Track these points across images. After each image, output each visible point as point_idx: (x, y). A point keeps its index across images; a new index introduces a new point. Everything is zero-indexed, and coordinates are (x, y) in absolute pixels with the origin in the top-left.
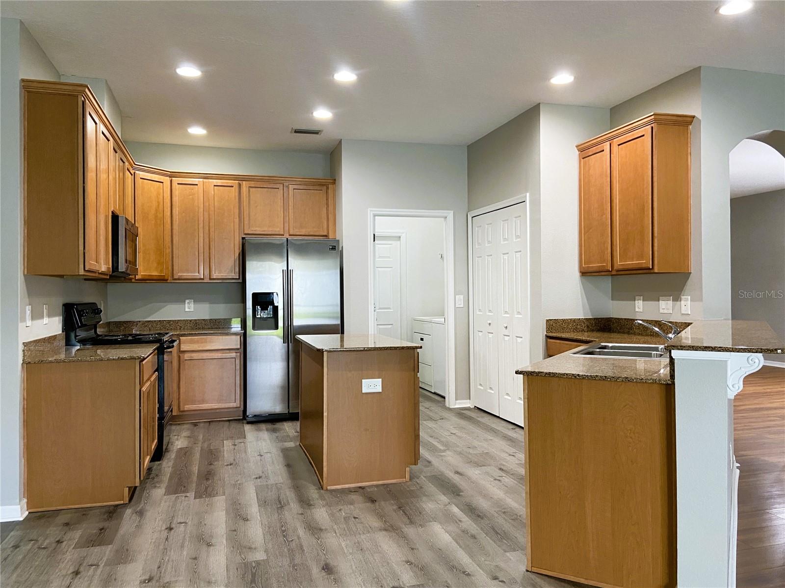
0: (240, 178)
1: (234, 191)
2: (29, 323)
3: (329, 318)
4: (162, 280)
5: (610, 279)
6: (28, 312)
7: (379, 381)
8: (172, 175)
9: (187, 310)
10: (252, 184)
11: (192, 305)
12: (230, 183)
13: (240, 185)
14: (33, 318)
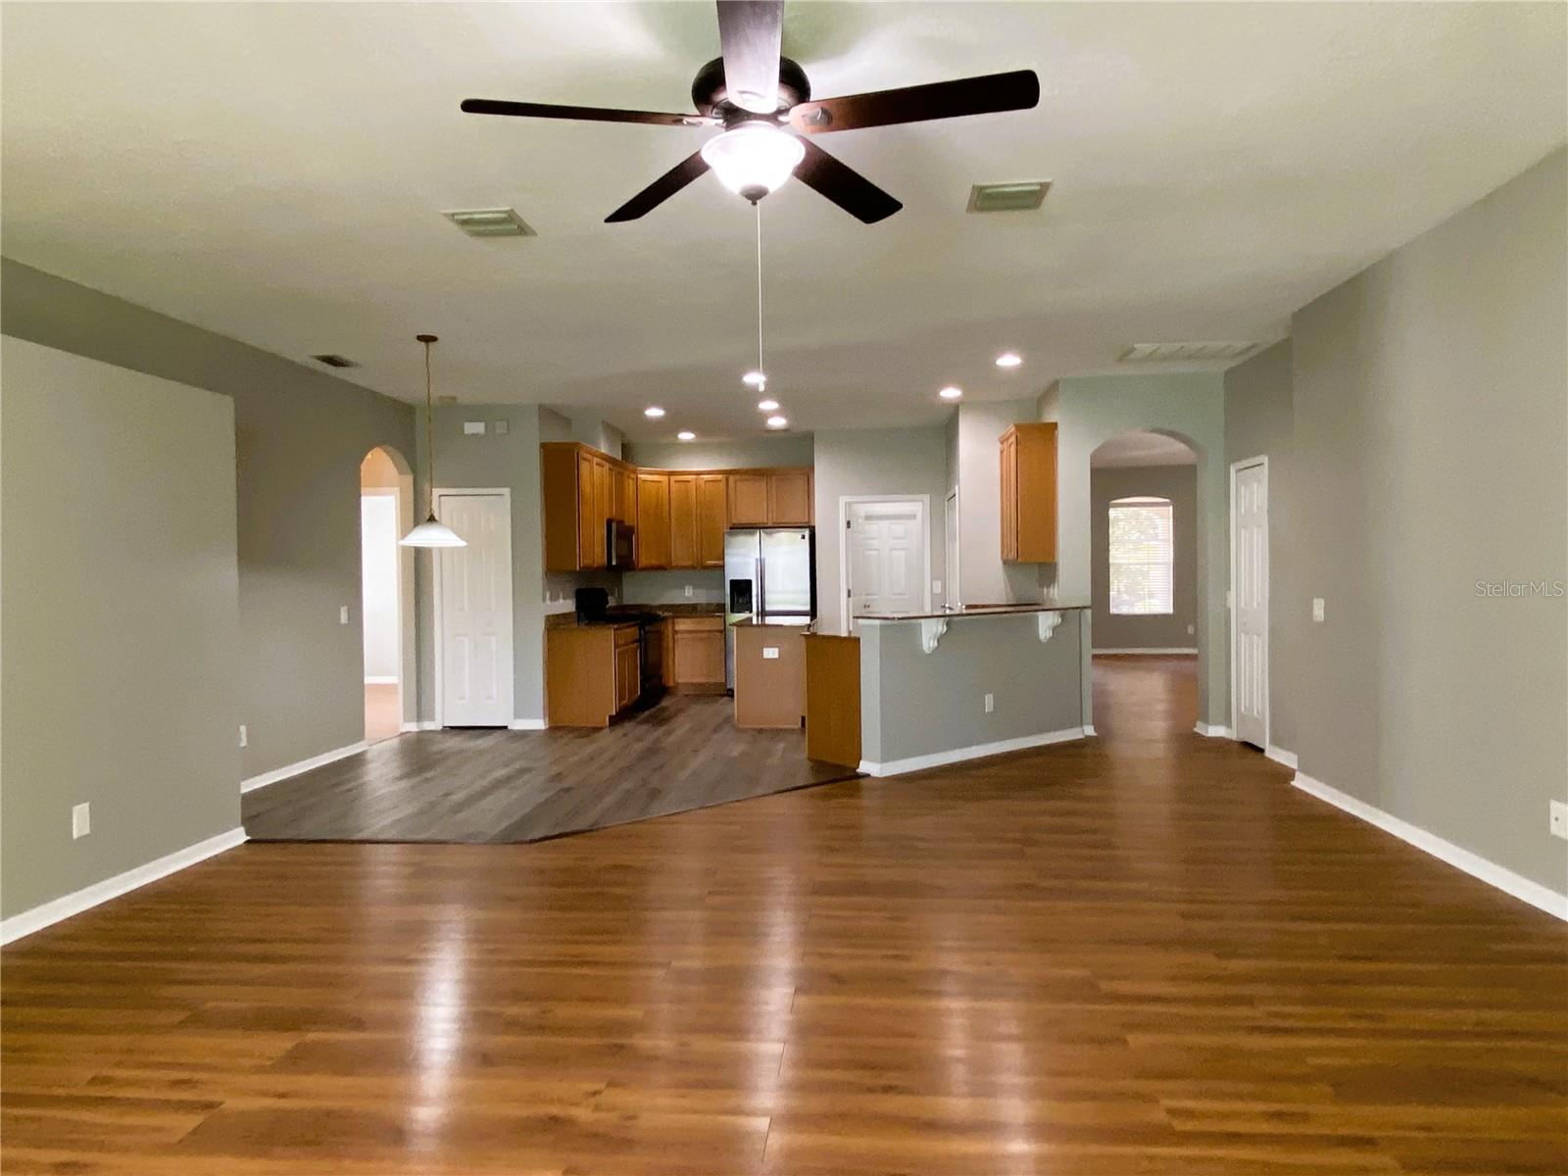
0: (728, 473)
1: (722, 486)
2: (548, 602)
3: (801, 604)
4: (660, 568)
5: (1037, 571)
6: (548, 596)
7: (776, 650)
8: (671, 474)
9: (687, 594)
10: (738, 477)
11: (691, 591)
12: (720, 477)
13: (727, 480)
14: (551, 600)
